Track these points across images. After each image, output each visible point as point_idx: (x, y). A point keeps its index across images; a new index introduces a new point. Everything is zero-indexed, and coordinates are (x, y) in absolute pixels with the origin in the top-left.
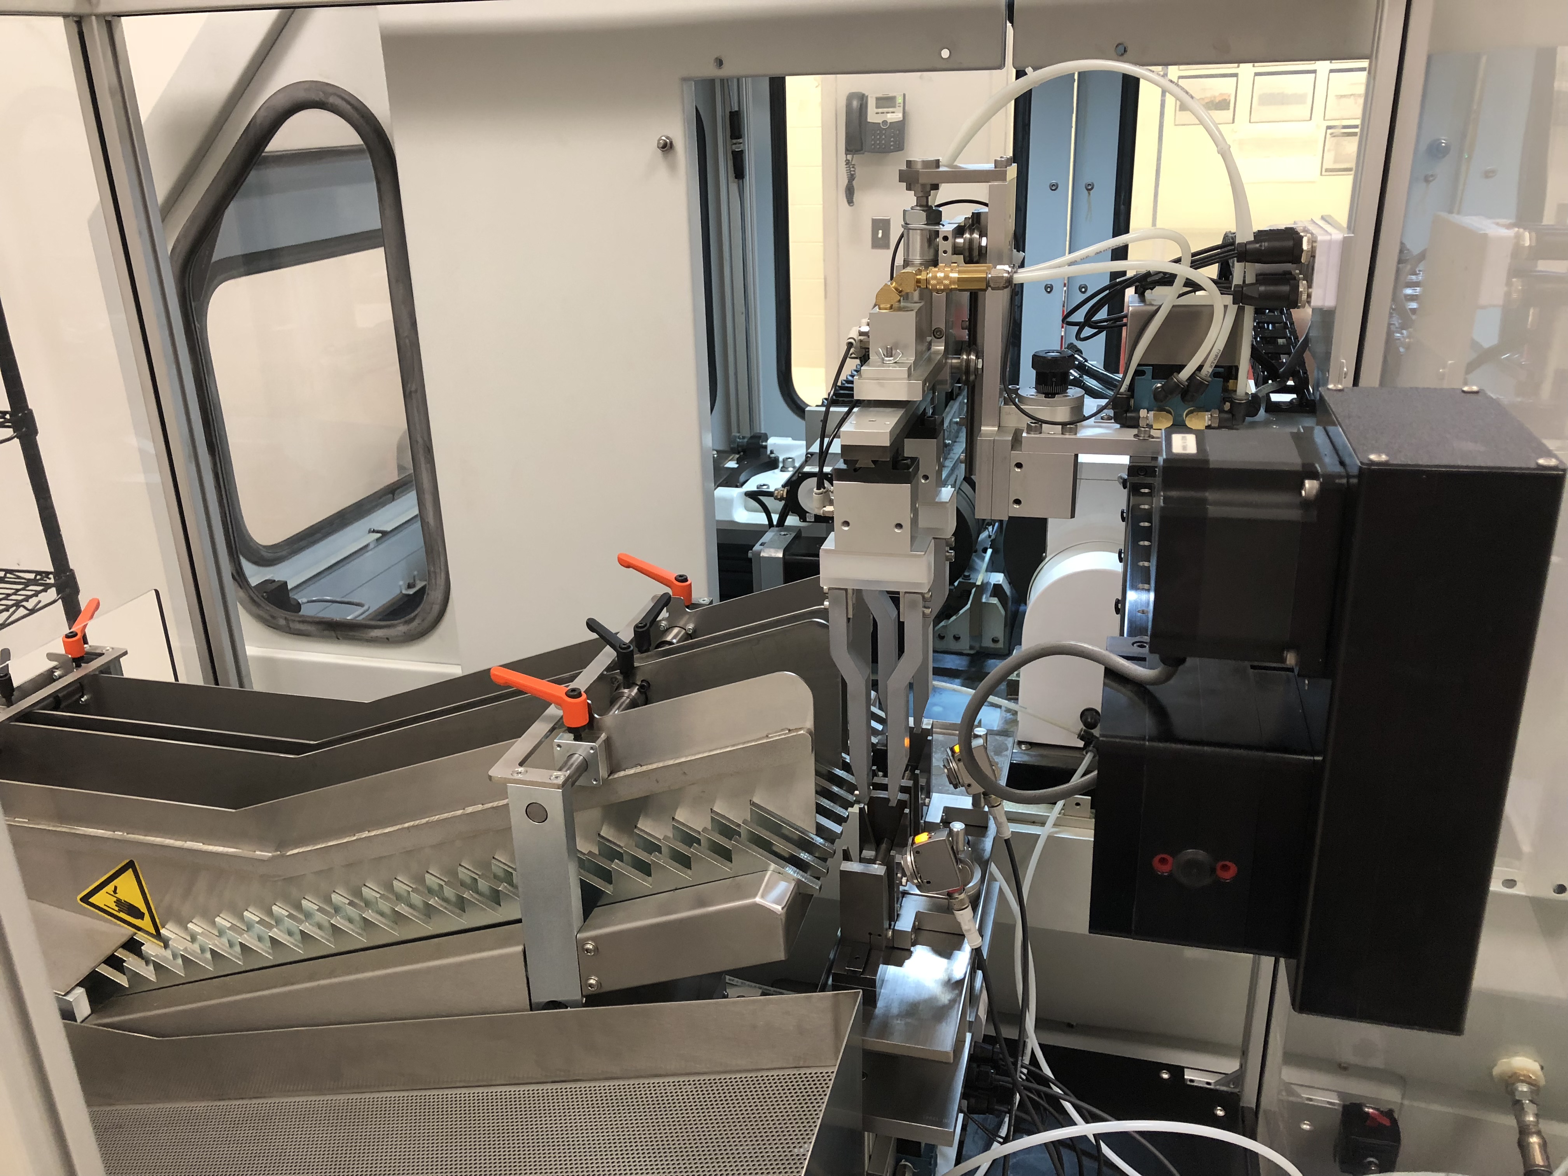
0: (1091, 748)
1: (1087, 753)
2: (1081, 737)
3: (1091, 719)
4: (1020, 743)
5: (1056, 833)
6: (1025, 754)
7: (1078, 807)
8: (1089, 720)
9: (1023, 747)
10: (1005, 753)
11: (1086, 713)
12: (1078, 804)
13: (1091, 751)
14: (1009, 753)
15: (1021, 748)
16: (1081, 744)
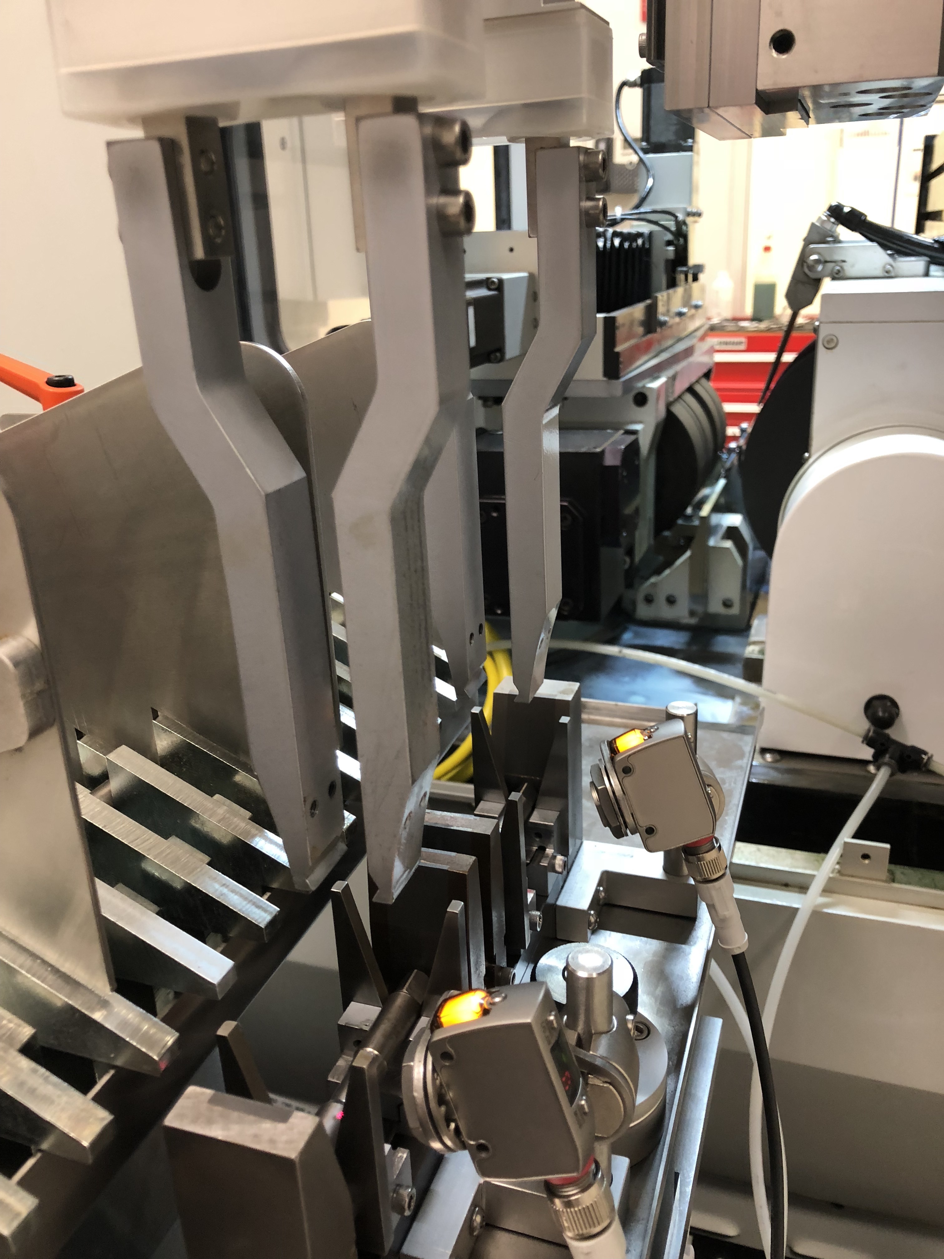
0: (887, 758)
1: (878, 768)
2: (869, 741)
3: (884, 712)
4: (764, 751)
5: (827, 905)
6: (770, 767)
7: (867, 861)
8: (880, 714)
9: (769, 757)
10: (739, 762)
11: (876, 703)
12: (865, 856)
13: (886, 764)
14: (745, 762)
15: (764, 759)
16: (867, 753)
